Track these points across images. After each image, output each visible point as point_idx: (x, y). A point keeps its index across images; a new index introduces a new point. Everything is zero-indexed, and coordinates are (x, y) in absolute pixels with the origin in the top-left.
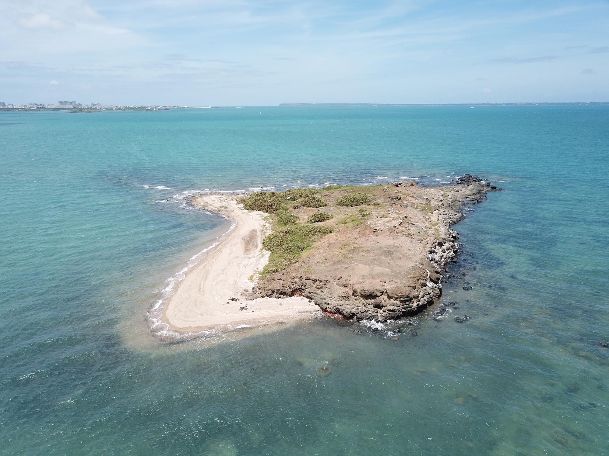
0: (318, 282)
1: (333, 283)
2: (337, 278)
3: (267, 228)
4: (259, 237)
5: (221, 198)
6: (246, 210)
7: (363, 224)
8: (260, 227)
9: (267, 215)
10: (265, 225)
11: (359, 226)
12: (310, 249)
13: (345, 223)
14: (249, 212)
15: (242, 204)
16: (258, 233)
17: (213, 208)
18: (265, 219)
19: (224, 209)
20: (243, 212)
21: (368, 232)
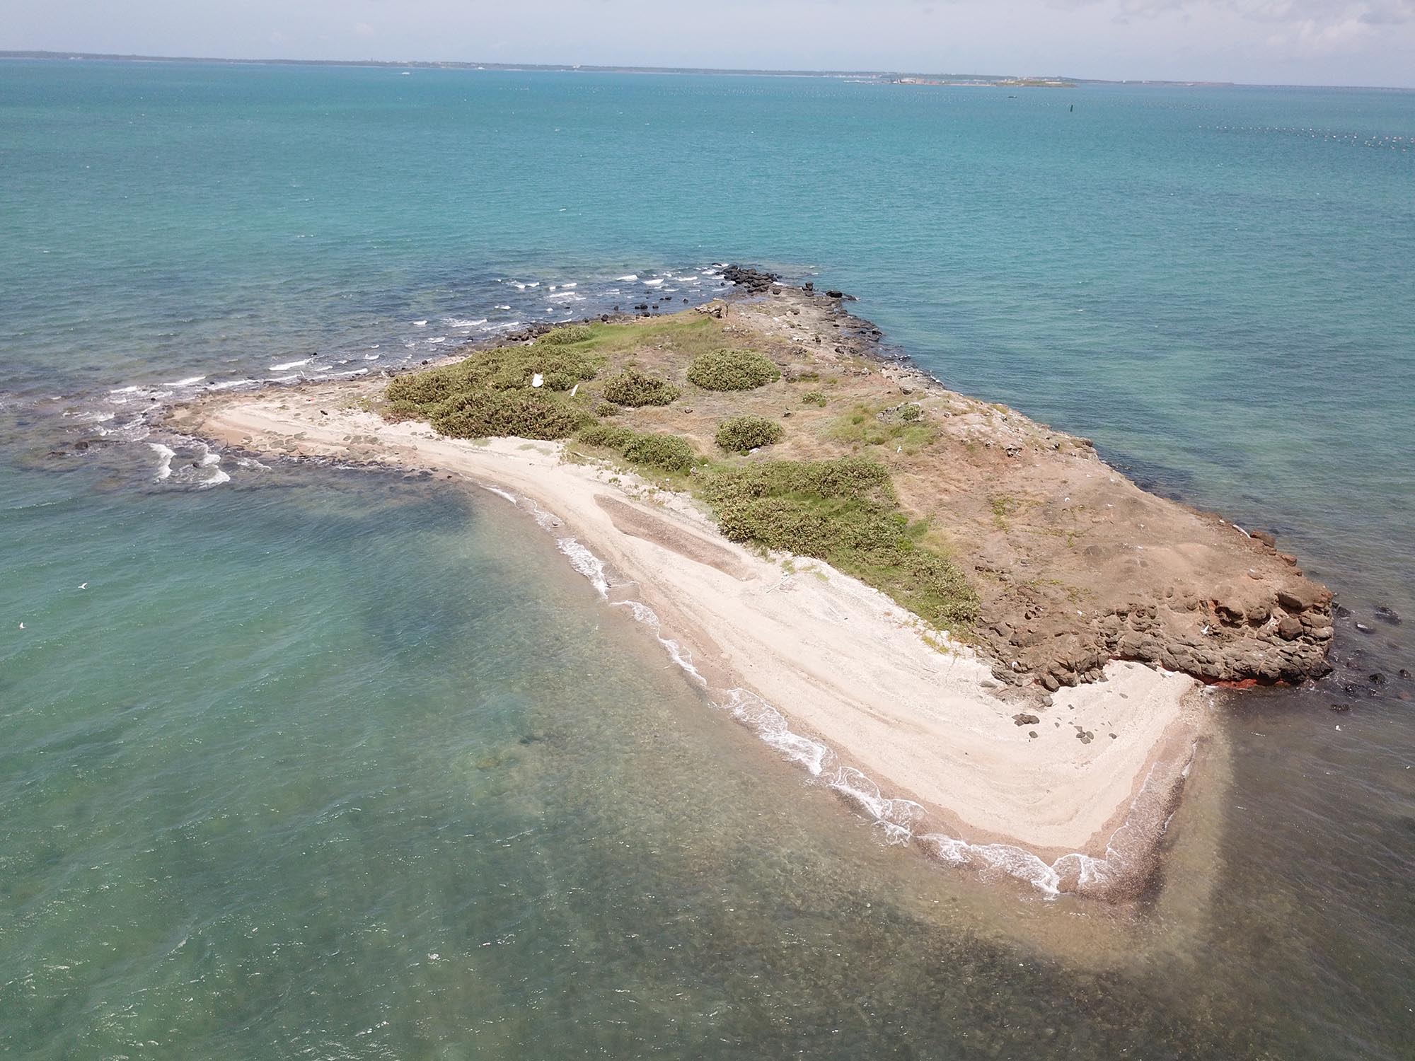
0: (1132, 617)
1: (1163, 609)
2: (1164, 593)
3: (636, 487)
4: (665, 519)
5: (293, 411)
6: (456, 440)
7: (943, 438)
8: (606, 487)
9: (555, 446)
10: (615, 480)
11: (936, 446)
12: (920, 530)
13: (880, 442)
14: (480, 445)
15: (412, 423)
16: (633, 506)
17: (328, 447)
18: (574, 458)
19: (376, 446)
20: (454, 446)
21: (993, 458)
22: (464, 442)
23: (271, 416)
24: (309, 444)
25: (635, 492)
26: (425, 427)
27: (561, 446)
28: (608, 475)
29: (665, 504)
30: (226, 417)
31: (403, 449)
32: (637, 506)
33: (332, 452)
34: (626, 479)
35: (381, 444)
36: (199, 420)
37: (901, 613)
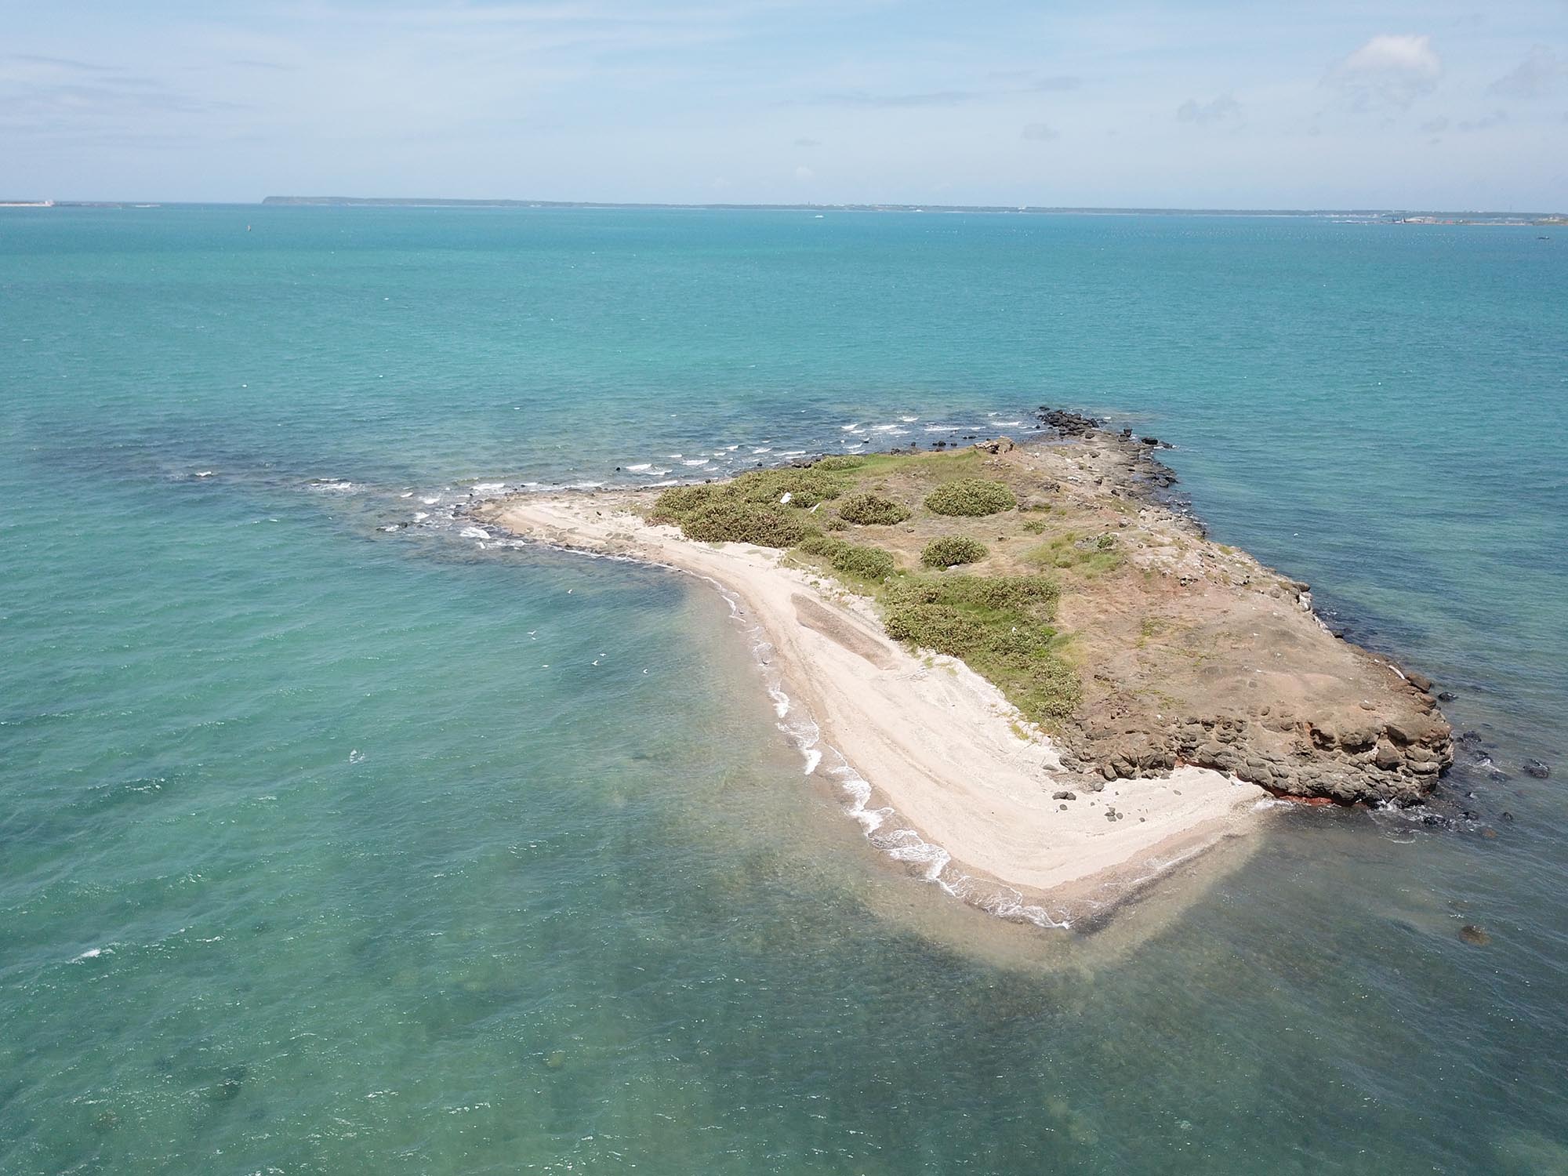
0: (1218, 728)
1: (1255, 726)
2: (1259, 711)
3: (831, 589)
4: (843, 617)
5: (575, 511)
6: (697, 542)
7: (1126, 566)
8: (805, 588)
9: (777, 553)
10: (816, 582)
11: (1117, 572)
12: (1064, 641)
13: (1067, 566)
14: (715, 548)
15: (667, 526)
16: (821, 605)
17: (590, 540)
18: (789, 564)
19: (630, 543)
20: (694, 547)
21: (1165, 586)
22: (704, 545)
23: (556, 514)
24: (576, 537)
25: (828, 593)
26: (677, 531)
27: (783, 553)
28: (812, 578)
29: (849, 606)
30: (520, 512)
31: (651, 546)
32: (826, 606)
33: (593, 544)
34: (824, 583)
35: (635, 541)
36: (499, 512)
37: (1005, 706)
